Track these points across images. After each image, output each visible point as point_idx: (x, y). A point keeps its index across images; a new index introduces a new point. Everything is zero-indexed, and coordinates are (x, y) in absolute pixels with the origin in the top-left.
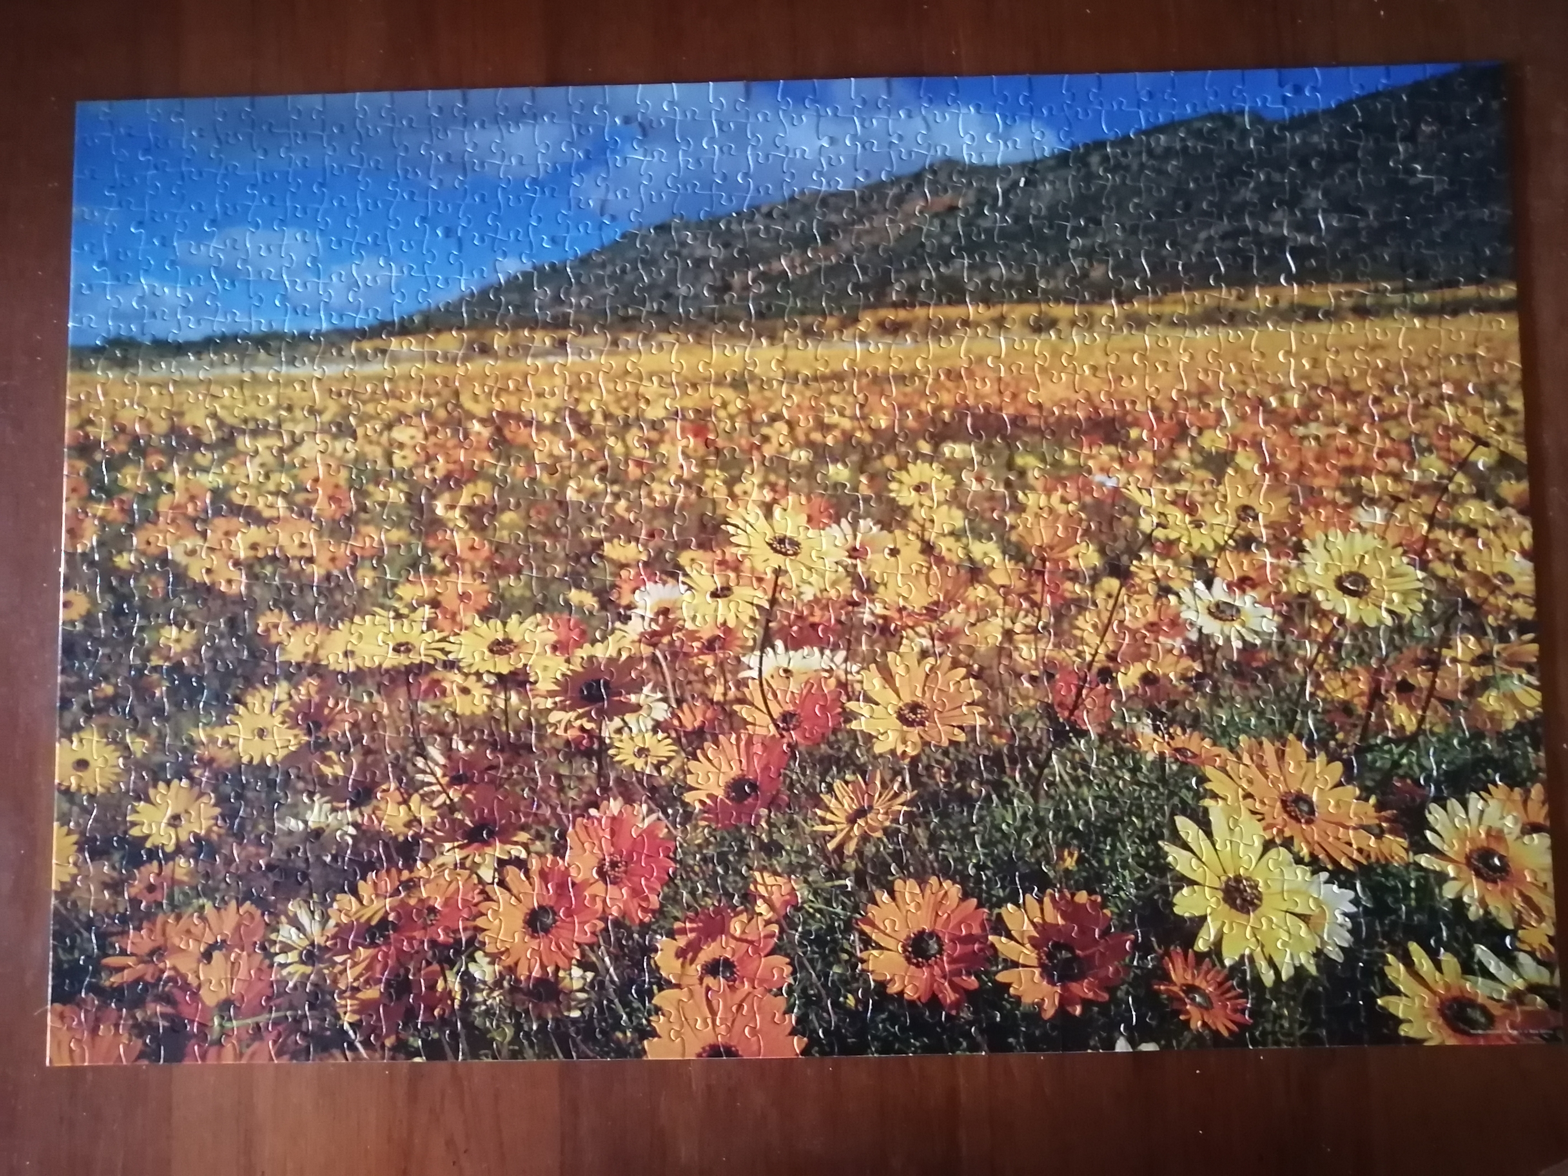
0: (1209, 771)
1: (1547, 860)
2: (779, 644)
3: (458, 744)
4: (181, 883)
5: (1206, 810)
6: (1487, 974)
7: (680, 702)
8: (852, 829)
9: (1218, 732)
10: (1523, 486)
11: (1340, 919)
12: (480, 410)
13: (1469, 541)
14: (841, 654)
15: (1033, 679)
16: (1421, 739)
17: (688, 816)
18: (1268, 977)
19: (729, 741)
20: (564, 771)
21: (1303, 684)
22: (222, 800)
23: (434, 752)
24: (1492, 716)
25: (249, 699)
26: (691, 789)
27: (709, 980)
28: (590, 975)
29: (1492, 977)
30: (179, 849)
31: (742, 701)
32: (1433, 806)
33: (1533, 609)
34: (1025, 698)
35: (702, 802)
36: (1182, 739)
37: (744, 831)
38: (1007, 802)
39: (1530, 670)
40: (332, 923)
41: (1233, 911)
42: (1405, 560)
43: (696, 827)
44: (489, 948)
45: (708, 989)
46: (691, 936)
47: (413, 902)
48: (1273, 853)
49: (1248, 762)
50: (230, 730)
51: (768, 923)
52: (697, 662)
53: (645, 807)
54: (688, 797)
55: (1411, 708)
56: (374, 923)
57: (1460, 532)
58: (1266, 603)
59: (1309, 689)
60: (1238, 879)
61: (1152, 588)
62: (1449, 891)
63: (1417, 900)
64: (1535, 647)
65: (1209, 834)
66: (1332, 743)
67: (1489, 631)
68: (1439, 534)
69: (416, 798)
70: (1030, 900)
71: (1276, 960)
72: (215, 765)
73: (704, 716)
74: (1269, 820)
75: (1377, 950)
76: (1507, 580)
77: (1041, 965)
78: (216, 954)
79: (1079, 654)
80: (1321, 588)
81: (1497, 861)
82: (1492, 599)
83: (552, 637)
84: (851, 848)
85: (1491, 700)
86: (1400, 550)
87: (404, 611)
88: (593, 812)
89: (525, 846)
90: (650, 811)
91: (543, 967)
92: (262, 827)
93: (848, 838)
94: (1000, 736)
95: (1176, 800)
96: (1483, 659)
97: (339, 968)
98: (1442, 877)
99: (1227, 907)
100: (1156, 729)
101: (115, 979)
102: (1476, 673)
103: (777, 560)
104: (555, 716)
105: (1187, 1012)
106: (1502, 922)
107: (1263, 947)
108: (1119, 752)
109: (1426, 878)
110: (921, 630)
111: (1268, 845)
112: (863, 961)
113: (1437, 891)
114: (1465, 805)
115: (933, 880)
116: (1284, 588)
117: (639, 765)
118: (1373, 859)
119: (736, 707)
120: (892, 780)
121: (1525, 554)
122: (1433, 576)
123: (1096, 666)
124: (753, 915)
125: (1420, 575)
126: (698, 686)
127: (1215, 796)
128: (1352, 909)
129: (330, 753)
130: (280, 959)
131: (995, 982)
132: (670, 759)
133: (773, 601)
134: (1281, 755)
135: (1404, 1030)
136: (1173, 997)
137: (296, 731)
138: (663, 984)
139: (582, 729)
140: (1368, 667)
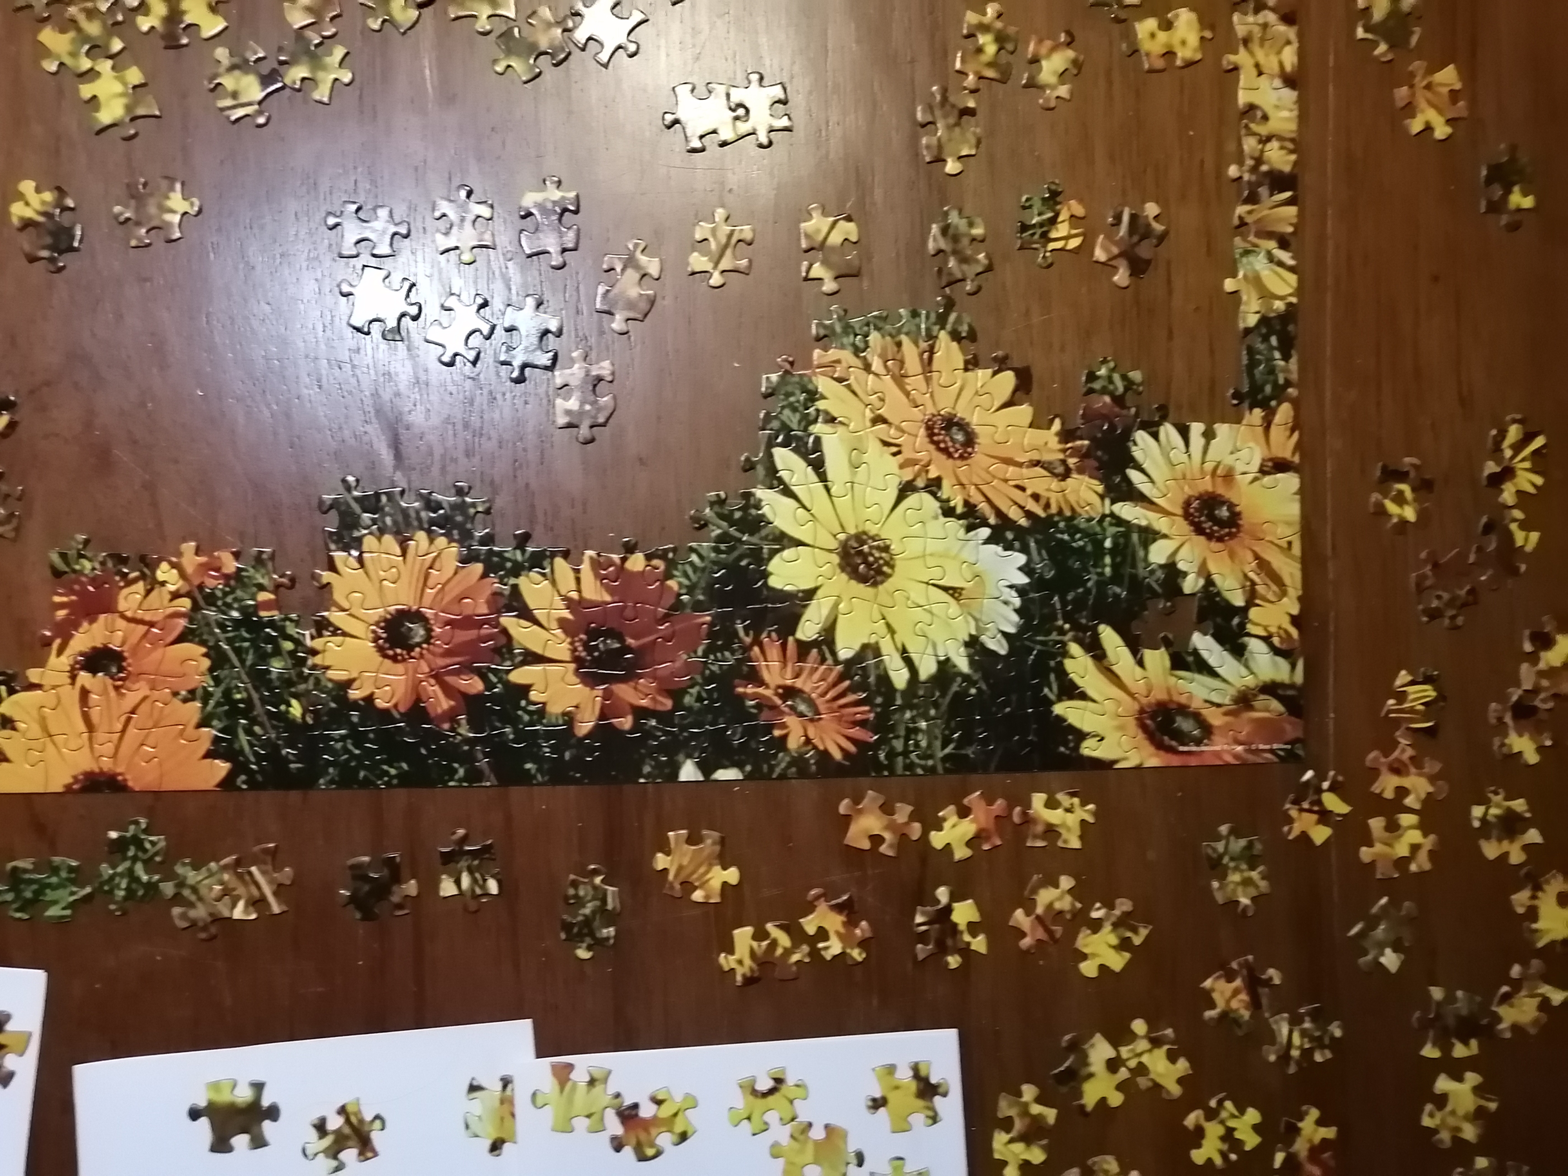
0: (823, 384)
1: (1294, 509)
5: (817, 442)
6: (1204, 668)
11: (1005, 592)
18: (900, 678)
27: (84, 677)
29: (1213, 674)
32: (1141, 436)
33: (1293, 158)
39: (1284, 243)
41: (854, 583)
45: (85, 693)
48: (912, 500)
49: (880, 370)
51: (175, 595)
60: (861, 538)
62: (1158, 554)
63: (1114, 566)
64: (1291, 211)
65: (822, 474)
70: (562, 568)
71: (912, 651)
74: (907, 454)
75: (1054, 636)
77: (578, 661)
81: (1225, 514)
98: (1149, 535)
99: (844, 577)
105: (783, 726)
106: (1228, 595)
107: (892, 631)
109: (1126, 535)
111: (906, 490)
112: (314, 652)
113: (1141, 553)
114: (1185, 434)
115: (420, 538)
118: (1054, 510)
121: (1286, 78)
124: (153, 584)
127: (831, 420)
128: (1023, 580)
131: (507, 685)
134: (927, 360)
136: (763, 705)
138: (15, 684)
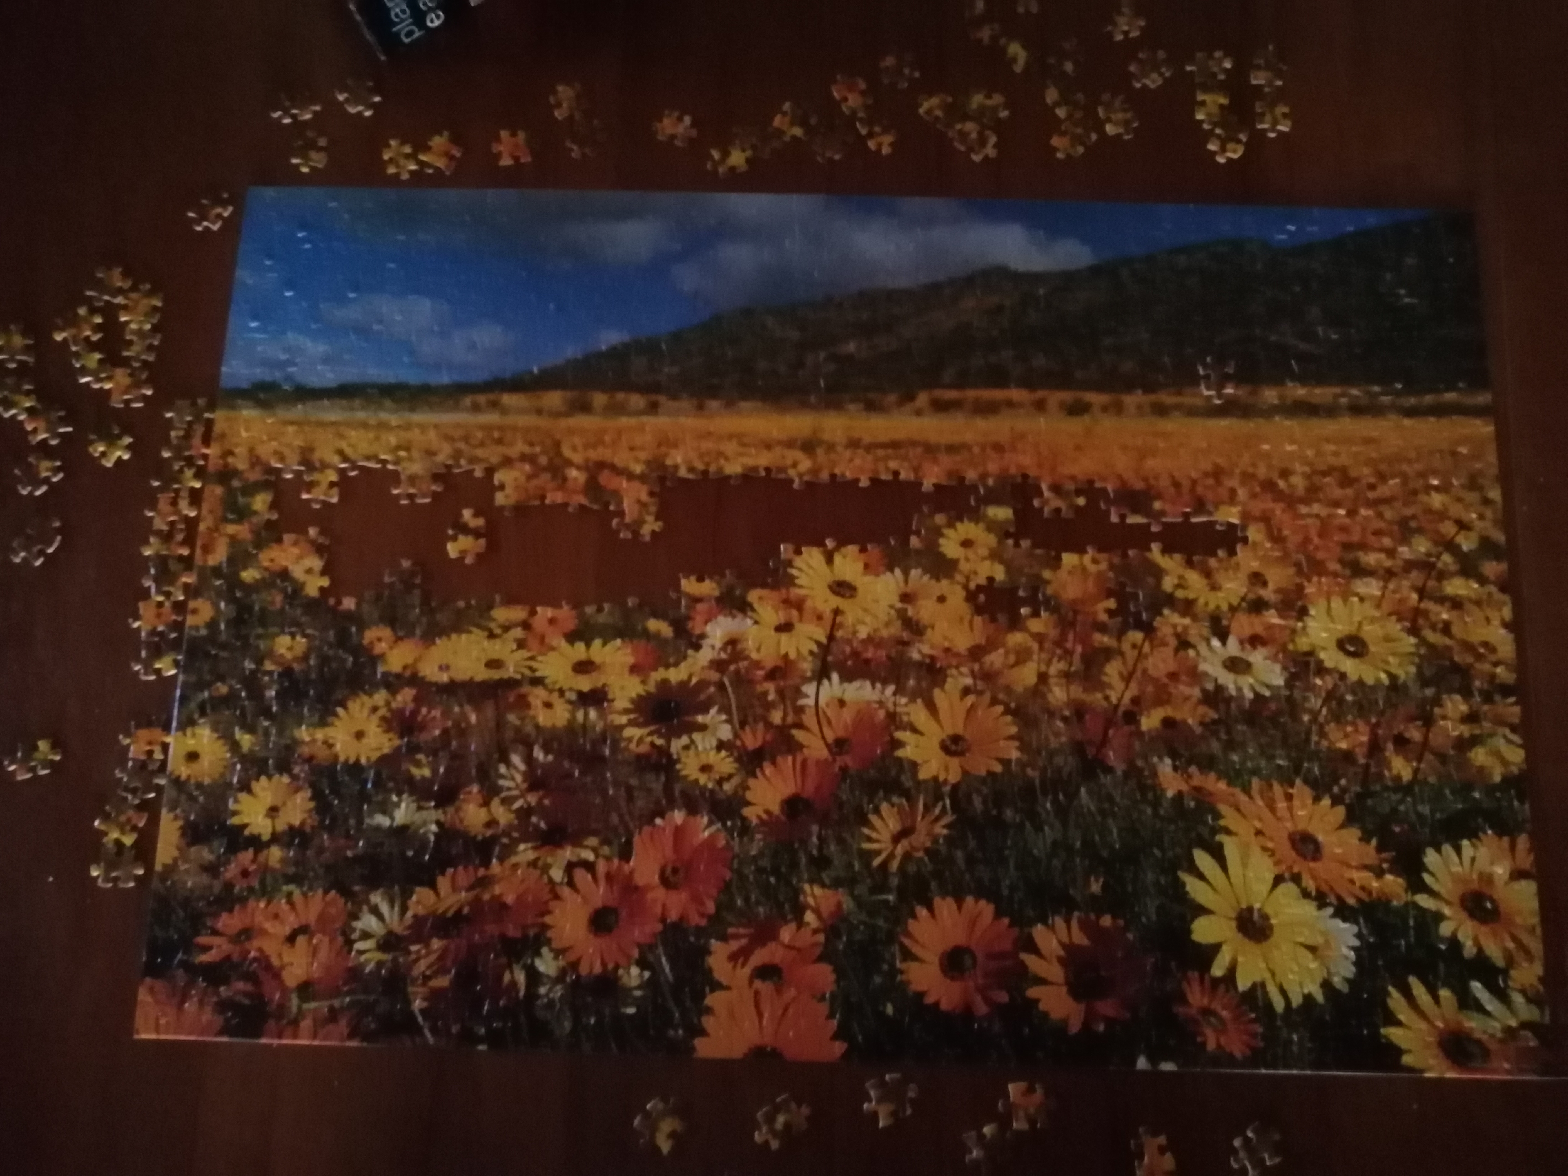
0: (1223, 808)
1: (1535, 904)
2: (835, 677)
3: (539, 754)
4: (273, 870)
5: (1220, 846)
6: (1482, 1011)
7: (743, 724)
8: (895, 848)
9: (1232, 773)
10: (1503, 567)
11: (1345, 951)
12: (577, 458)
13: (1455, 613)
14: (891, 689)
15: (1065, 719)
16: (1417, 789)
17: (745, 829)
18: (1279, 1005)
19: (787, 762)
20: (634, 782)
21: (1308, 733)
22: (317, 795)
23: (516, 759)
24: (1481, 769)
25: (350, 704)
26: (748, 804)
27: (758, 984)
28: (647, 974)
29: (1487, 1014)
30: (275, 838)
31: (800, 726)
32: (1429, 851)
33: (1515, 676)
34: (1057, 735)
35: (759, 817)
36: (1198, 779)
37: (796, 845)
38: (1039, 829)
39: (1514, 729)
40: (409, 914)
41: (1246, 941)
42: (1398, 627)
43: (752, 840)
44: (554, 945)
45: (757, 993)
46: (744, 941)
47: (486, 897)
48: (1282, 888)
49: (1260, 803)
50: (330, 732)
51: (815, 932)
52: (759, 688)
53: (705, 820)
54: (747, 811)
55: (1408, 760)
56: (450, 914)
57: (1447, 604)
58: (1274, 658)
59: (1315, 738)
60: (1250, 909)
61: (1173, 642)
63: (1415, 937)
64: (1517, 709)
65: (1224, 867)
66: (1336, 789)
67: (1476, 693)
68: (1428, 605)
69: (496, 802)
70: (1059, 922)
71: (1286, 987)
72: (315, 762)
73: (764, 738)
74: (1278, 856)
75: (1380, 982)
76: (1493, 649)
77: (1068, 983)
78: (301, 940)
79: (1107, 698)
80: (1324, 649)
81: (1489, 905)
82: (1478, 666)
83: (631, 660)
84: (895, 865)
85: (1479, 756)
86: (1394, 618)
87: (498, 631)
88: (658, 821)
89: (595, 850)
90: (710, 823)
91: (604, 964)
92: (352, 822)
93: (892, 856)
94: (1033, 769)
95: (1193, 835)
96: (1471, 718)
97: (413, 957)
98: (1439, 917)
99: (1240, 935)
100: (1175, 768)
101: (205, 958)
102: (1465, 730)
103: (836, 601)
104: (629, 732)
105: (1204, 1035)
106: (1494, 960)
107: (1273, 974)
108: (1143, 788)
109: (1424, 917)
110: (964, 670)
111: (1278, 880)
112: (902, 972)
113: (1434, 929)
114: (1458, 850)
115: (969, 900)
116: (1291, 647)
117: (703, 779)
118: (1375, 897)
119: (795, 732)
120: (934, 806)
121: (1505, 625)
122: (1423, 641)
123: (1121, 709)
124: (801, 924)
125: (1413, 640)
126: (759, 711)
127: (1228, 832)
128: (1356, 943)
129: (421, 757)
130: (359, 946)
131: (1025, 998)
132: (730, 777)
133: (831, 637)
134: (1289, 797)
135: (1406, 1059)
136: (1191, 1020)
137: (391, 735)
138: (717, 986)
139: (652, 744)
140: (1368, 722)
